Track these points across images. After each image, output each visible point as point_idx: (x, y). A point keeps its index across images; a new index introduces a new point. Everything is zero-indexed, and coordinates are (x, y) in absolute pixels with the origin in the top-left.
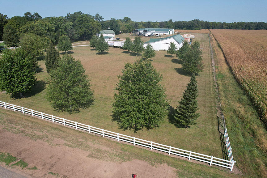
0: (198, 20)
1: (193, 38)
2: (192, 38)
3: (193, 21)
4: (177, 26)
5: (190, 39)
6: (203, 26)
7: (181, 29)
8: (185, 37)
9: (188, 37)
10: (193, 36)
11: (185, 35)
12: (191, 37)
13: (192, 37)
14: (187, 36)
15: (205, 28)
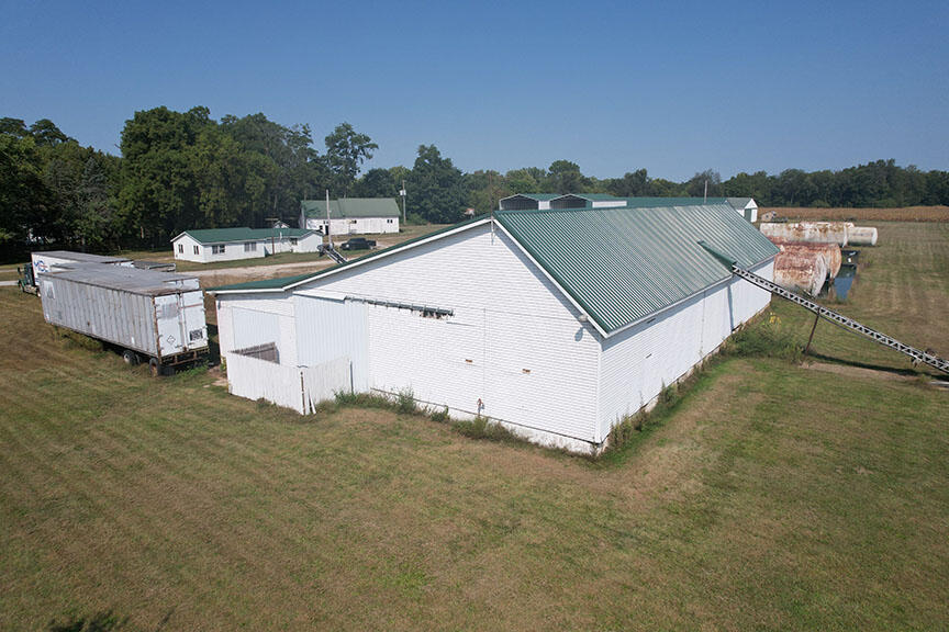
0: (891, 162)
1: (869, 245)
2: (856, 244)
3: (860, 167)
4: (782, 194)
5: (845, 253)
6: (916, 193)
7: (802, 205)
8: (807, 235)
9: (831, 237)
10: (871, 234)
11: (808, 226)
12: (853, 239)
13: (859, 239)
14: (826, 230)
15: (925, 202)
